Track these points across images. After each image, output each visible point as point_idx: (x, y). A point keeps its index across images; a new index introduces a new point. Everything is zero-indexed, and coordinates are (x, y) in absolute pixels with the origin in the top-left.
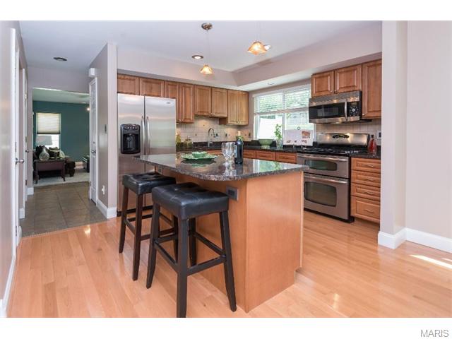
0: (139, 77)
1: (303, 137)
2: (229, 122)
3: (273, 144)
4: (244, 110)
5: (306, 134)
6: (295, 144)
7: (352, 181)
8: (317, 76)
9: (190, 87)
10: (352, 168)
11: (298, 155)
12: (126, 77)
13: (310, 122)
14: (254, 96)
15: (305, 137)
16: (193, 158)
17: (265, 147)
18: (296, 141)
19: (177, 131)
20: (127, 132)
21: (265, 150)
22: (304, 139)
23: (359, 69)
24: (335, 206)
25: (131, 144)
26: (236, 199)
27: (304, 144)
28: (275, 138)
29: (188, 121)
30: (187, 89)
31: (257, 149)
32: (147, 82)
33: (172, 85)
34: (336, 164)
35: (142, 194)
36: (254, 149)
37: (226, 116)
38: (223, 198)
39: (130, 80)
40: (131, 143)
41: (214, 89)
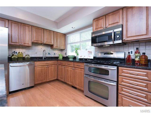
1: (88, 54)
3: (75, 58)
5: (90, 52)
7: (119, 83)
8: (96, 20)
10: (119, 74)
11: (85, 64)
13: (92, 45)
15: (90, 54)
17: (71, 60)
18: (85, 56)
22: (89, 55)
23: (121, 11)
24: (107, 99)
28: (75, 55)
29: (27, 45)
34: (108, 71)
37: (53, 44)
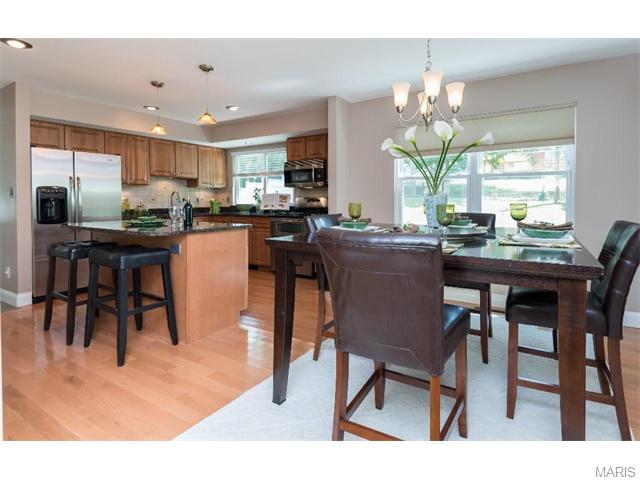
0: (65, 126)
1: (280, 201)
2: (200, 184)
3: (253, 209)
4: (221, 171)
5: (284, 198)
6: (273, 208)
8: (291, 141)
9: (142, 141)
12: (44, 124)
13: (286, 186)
14: (233, 154)
16: (139, 222)
17: (244, 213)
18: (273, 206)
19: (125, 195)
20: (46, 196)
21: (243, 216)
22: (282, 203)
25: (52, 212)
26: (178, 253)
27: (280, 208)
28: (254, 202)
29: (139, 182)
30: (139, 143)
31: (233, 215)
32: (76, 132)
33: (116, 137)
35: (76, 259)
36: (229, 215)
37: (196, 176)
38: (165, 252)
39: (49, 128)
40: (53, 210)
41: (178, 145)
